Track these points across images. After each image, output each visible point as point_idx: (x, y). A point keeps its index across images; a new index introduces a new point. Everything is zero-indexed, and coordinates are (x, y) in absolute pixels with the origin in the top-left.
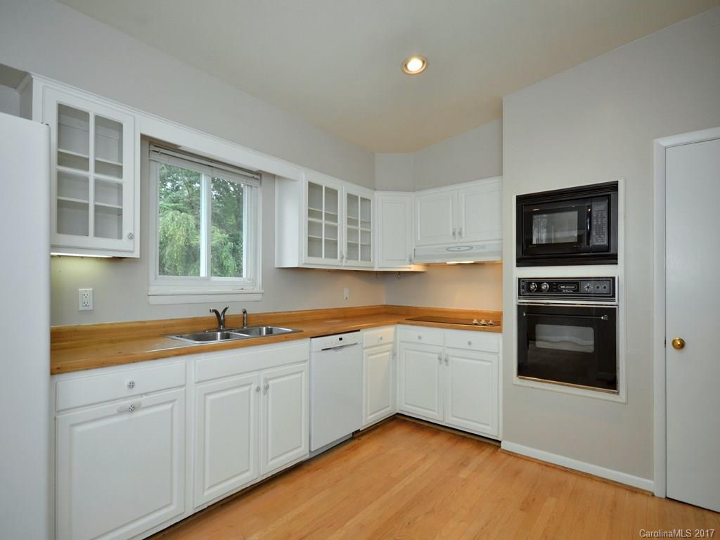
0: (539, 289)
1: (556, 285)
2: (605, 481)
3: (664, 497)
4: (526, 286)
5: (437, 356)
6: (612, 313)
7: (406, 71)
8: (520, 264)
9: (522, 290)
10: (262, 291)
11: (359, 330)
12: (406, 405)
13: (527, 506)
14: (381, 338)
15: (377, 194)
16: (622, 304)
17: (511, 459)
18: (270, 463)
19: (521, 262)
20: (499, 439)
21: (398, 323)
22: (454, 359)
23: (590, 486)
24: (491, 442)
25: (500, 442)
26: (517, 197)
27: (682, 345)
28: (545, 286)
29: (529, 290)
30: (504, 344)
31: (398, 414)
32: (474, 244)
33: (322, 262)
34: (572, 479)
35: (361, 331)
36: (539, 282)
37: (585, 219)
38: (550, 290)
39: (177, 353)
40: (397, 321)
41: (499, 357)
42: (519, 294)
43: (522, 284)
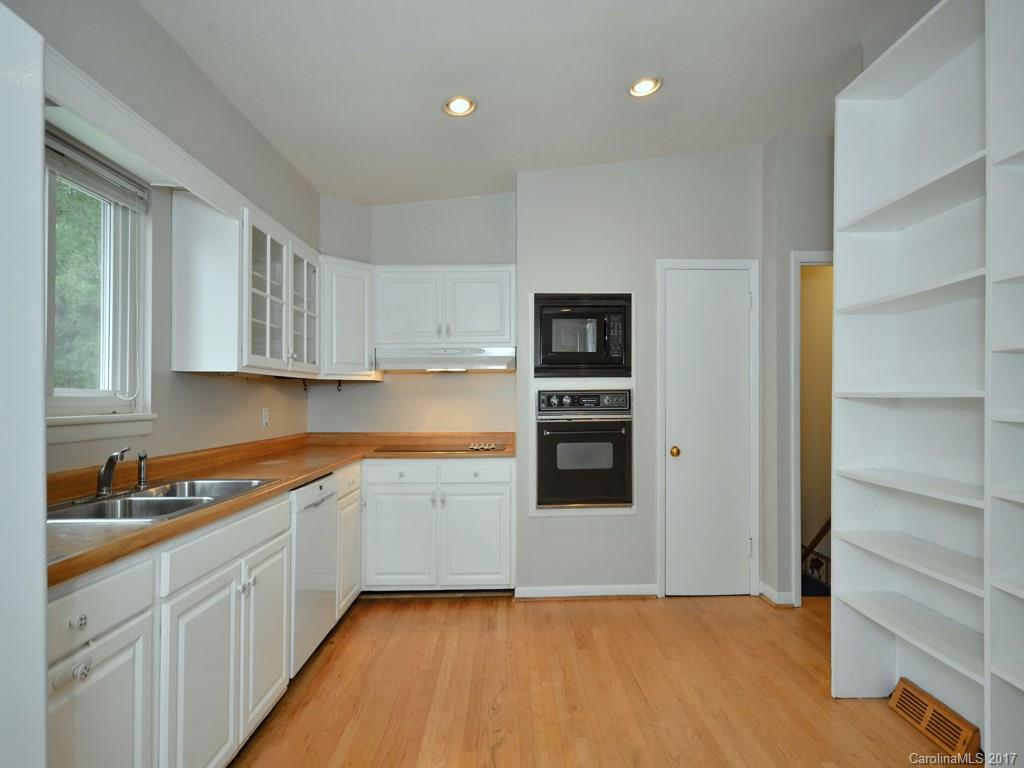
0: (561, 404)
1: (578, 399)
2: (620, 598)
3: (663, 596)
4: (546, 400)
5: (428, 498)
6: (628, 425)
7: (446, 109)
8: (538, 374)
9: (543, 405)
10: (155, 416)
11: (331, 473)
12: (378, 577)
13: (582, 643)
14: (354, 482)
15: (321, 258)
16: (637, 417)
17: (530, 605)
18: (251, 717)
19: (540, 372)
20: (512, 587)
21: (364, 457)
22: (452, 498)
23: (613, 606)
24: (500, 594)
25: (513, 591)
26: (536, 295)
27: (678, 453)
28: (567, 400)
29: (549, 404)
30: (519, 471)
31: (363, 593)
32: (465, 346)
33: (268, 365)
34: (595, 606)
35: (335, 472)
36: (560, 395)
37: (602, 331)
38: (572, 404)
39: (144, 542)
40: (361, 454)
41: (511, 489)
42: (540, 410)
43: (543, 397)
